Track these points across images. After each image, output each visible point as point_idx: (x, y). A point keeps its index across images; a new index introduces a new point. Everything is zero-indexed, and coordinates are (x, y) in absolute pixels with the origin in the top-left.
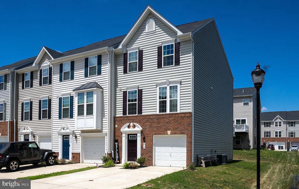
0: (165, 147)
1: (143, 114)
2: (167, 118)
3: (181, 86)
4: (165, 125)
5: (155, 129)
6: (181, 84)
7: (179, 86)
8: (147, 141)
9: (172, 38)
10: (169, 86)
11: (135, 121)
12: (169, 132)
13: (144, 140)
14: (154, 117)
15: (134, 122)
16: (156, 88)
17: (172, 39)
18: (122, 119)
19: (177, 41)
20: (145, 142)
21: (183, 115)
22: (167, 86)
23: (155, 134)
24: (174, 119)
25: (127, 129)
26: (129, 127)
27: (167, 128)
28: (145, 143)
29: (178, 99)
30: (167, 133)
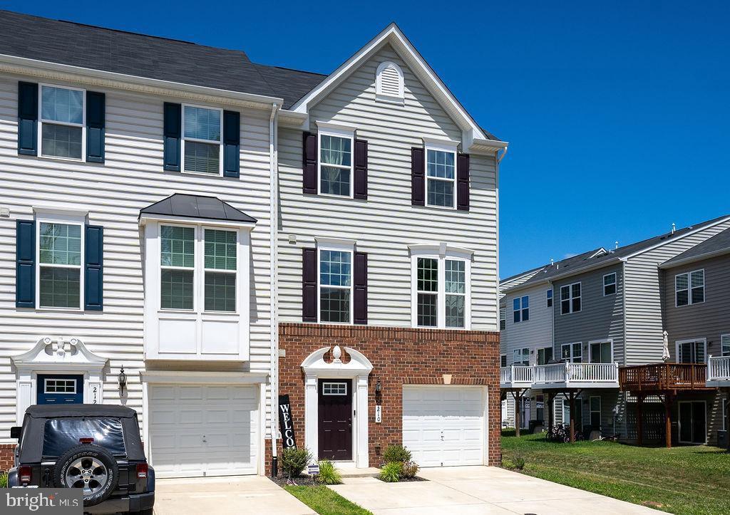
0: (426, 417)
1: (370, 323)
2: (441, 341)
3: (474, 265)
4: (436, 360)
5: (410, 369)
6: (473, 261)
7: (468, 263)
8: (385, 402)
9: (449, 136)
10: (444, 259)
11: (349, 342)
12: (447, 378)
13: (376, 397)
14: (407, 335)
15: (345, 345)
16: (409, 256)
17: (448, 139)
18: (302, 331)
19: (461, 150)
20: (379, 403)
21: (481, 338)
22: (439, 259)
23: (410, 383)
24: (460, 347)
25: (320, 365)
26: (328, 357)
27: (442, 367)
28: (380, 407)
29: (468, 295)
30: (443, 379)
